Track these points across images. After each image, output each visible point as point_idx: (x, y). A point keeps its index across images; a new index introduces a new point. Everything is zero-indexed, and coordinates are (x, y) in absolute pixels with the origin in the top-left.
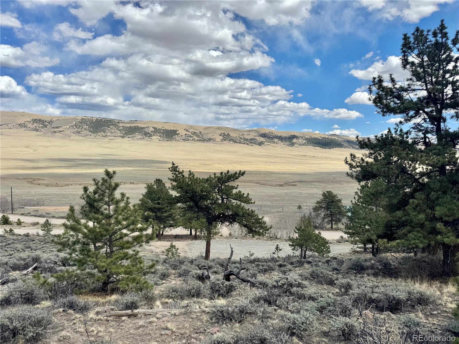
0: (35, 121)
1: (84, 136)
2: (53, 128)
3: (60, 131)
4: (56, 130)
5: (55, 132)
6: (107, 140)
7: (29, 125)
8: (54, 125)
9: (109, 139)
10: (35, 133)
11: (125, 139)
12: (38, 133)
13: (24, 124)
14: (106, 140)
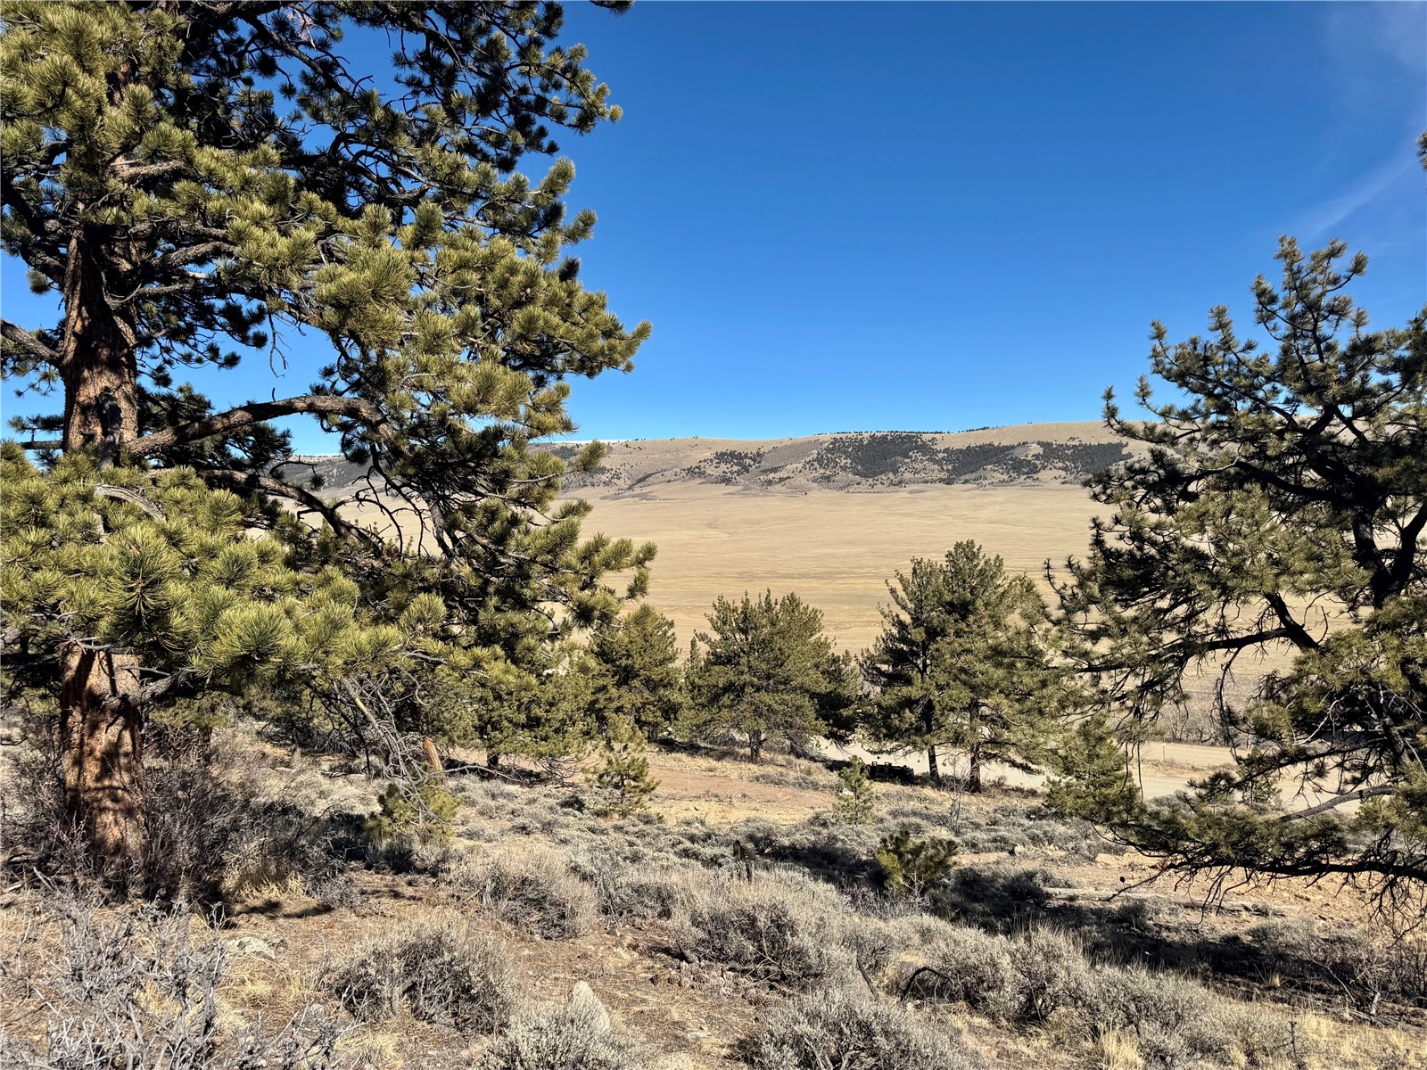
0: (722, 457)
1: (841, 488)
2: (764, 471)
3: (781, 480)
4: (771, 476)
5: (770, 483)
6: (905, 494)
7: (710, 470)
8: (765, 464)
9: (911, 492)
10: (723, 488)
11: (955, 486)
12: (731, 489)
13: (698, 468)
14: (903, 494)
